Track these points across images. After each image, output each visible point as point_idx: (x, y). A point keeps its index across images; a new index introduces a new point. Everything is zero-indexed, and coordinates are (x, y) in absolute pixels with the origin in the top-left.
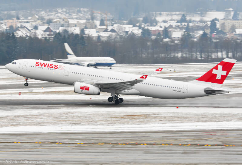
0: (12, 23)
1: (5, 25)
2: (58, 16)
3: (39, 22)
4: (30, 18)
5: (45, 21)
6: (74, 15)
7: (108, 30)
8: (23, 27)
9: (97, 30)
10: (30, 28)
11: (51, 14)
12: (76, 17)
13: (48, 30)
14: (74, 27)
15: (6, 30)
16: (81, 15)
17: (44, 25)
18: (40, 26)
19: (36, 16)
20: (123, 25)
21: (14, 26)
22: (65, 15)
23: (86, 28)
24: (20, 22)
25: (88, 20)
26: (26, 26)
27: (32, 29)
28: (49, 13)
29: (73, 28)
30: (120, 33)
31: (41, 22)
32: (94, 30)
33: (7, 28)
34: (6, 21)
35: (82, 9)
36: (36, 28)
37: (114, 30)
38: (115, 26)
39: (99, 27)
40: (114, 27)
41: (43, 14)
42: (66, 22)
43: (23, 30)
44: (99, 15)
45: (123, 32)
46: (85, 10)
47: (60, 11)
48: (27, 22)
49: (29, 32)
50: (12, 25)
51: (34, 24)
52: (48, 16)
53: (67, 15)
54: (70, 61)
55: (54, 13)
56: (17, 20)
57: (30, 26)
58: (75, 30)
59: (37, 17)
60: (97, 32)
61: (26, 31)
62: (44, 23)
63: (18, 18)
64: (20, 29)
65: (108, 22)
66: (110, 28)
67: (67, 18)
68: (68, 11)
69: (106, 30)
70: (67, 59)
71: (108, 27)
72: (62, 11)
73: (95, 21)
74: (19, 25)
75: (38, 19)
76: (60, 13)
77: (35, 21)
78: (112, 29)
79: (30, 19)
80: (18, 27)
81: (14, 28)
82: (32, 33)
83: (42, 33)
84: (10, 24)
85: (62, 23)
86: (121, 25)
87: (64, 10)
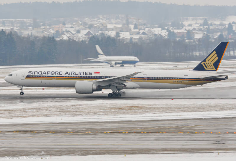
0: (58, 28)
1: (53, 30)
2: (100, 22)
3: (81, 27)
4: (74, 23)
5: (87, 26)
6: (113, 21)
7: (140, 33)
8: (68, 32)
9: (131, 33)
10: (73, 32)
11: (94, 20)
12: (115, 22)
13: (89, 33)
14: (111, 30)
15: (53, 34)
16: (119, 20)
17: (85, 30)
18: (82, 30)
19: (79, 21)
20: (153, 29)
21: (60, 31)
22: (105, 21)
23: (121, 31)
24: (66, 27)
25: (124, 24)
26: (70, 31)
27: (75, 33)
28: (92, 19)
29: (110, 32)
30: (150, 35)
31: (84, 27)
32: (128, 33)
33: (54, 32)
34: (53, 26)
35: (120, 16)
36: (78, 32)
37: (145, 33)
38: (147, 29)
39: (133, 30)
40: (145, 31)
41: (87, 20)
42: (104, 27)
43: (67, 34)
44: (134, 20)
45: (152, 34)
46: (123, 16)
47: (101, 17)
48: (72, 27)
49: (72, 35)
50: (58, 30)
51: (77, 28)
52: (91, 21)
53: (108, 20)
54: (100, 60)
55: (96, 19)
56: (62, 26)
57: (73, 31)
58: (112, 34)
59: (81, 23)
60: (130, 35)
61: (70, 35)
62: (86, 28)
63: (64, 24)
64: (65, 33)
65: (141, 26)
66: (141, 31)
67: (107, 23)
68: (108, 17)
69: (138, 33)
70: (98, 59)
71: (141, 30)
72: (103, 18)
73: (130, 25)
74: (64, 29)
75: (81, 25)
76: (101, 19)
77: (79, 26)
78: (143, 32)
79: (74, 25)
80: (64, 32)
81: (60, 32)
82: (75, 36)
83: (84, 36)
84: (57, 29)
85: (101, 27)
86: (151, 29)
87: (105, 16)
